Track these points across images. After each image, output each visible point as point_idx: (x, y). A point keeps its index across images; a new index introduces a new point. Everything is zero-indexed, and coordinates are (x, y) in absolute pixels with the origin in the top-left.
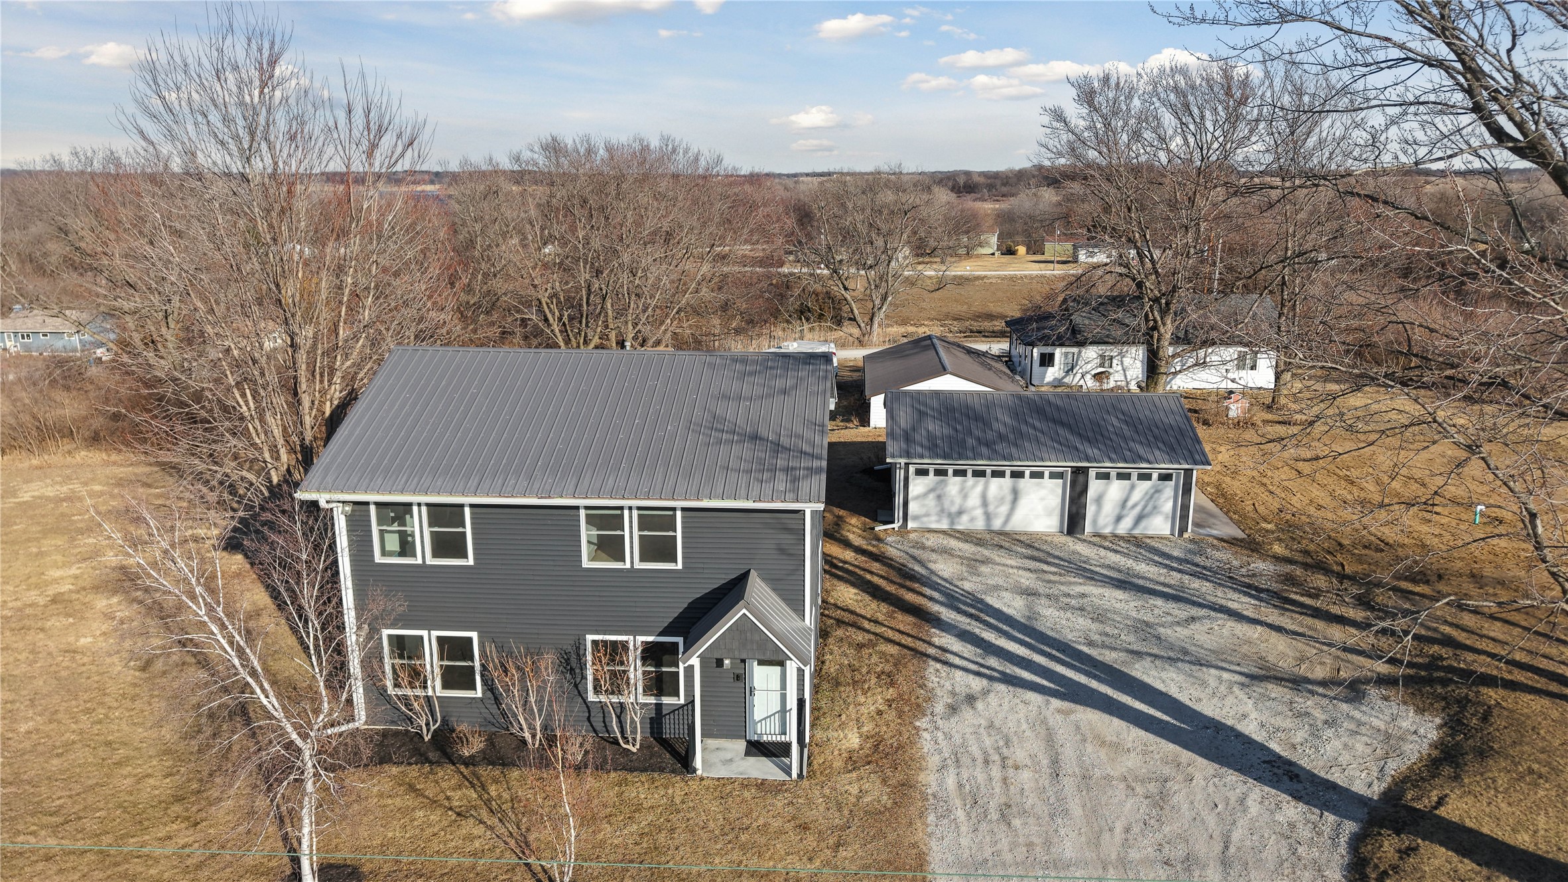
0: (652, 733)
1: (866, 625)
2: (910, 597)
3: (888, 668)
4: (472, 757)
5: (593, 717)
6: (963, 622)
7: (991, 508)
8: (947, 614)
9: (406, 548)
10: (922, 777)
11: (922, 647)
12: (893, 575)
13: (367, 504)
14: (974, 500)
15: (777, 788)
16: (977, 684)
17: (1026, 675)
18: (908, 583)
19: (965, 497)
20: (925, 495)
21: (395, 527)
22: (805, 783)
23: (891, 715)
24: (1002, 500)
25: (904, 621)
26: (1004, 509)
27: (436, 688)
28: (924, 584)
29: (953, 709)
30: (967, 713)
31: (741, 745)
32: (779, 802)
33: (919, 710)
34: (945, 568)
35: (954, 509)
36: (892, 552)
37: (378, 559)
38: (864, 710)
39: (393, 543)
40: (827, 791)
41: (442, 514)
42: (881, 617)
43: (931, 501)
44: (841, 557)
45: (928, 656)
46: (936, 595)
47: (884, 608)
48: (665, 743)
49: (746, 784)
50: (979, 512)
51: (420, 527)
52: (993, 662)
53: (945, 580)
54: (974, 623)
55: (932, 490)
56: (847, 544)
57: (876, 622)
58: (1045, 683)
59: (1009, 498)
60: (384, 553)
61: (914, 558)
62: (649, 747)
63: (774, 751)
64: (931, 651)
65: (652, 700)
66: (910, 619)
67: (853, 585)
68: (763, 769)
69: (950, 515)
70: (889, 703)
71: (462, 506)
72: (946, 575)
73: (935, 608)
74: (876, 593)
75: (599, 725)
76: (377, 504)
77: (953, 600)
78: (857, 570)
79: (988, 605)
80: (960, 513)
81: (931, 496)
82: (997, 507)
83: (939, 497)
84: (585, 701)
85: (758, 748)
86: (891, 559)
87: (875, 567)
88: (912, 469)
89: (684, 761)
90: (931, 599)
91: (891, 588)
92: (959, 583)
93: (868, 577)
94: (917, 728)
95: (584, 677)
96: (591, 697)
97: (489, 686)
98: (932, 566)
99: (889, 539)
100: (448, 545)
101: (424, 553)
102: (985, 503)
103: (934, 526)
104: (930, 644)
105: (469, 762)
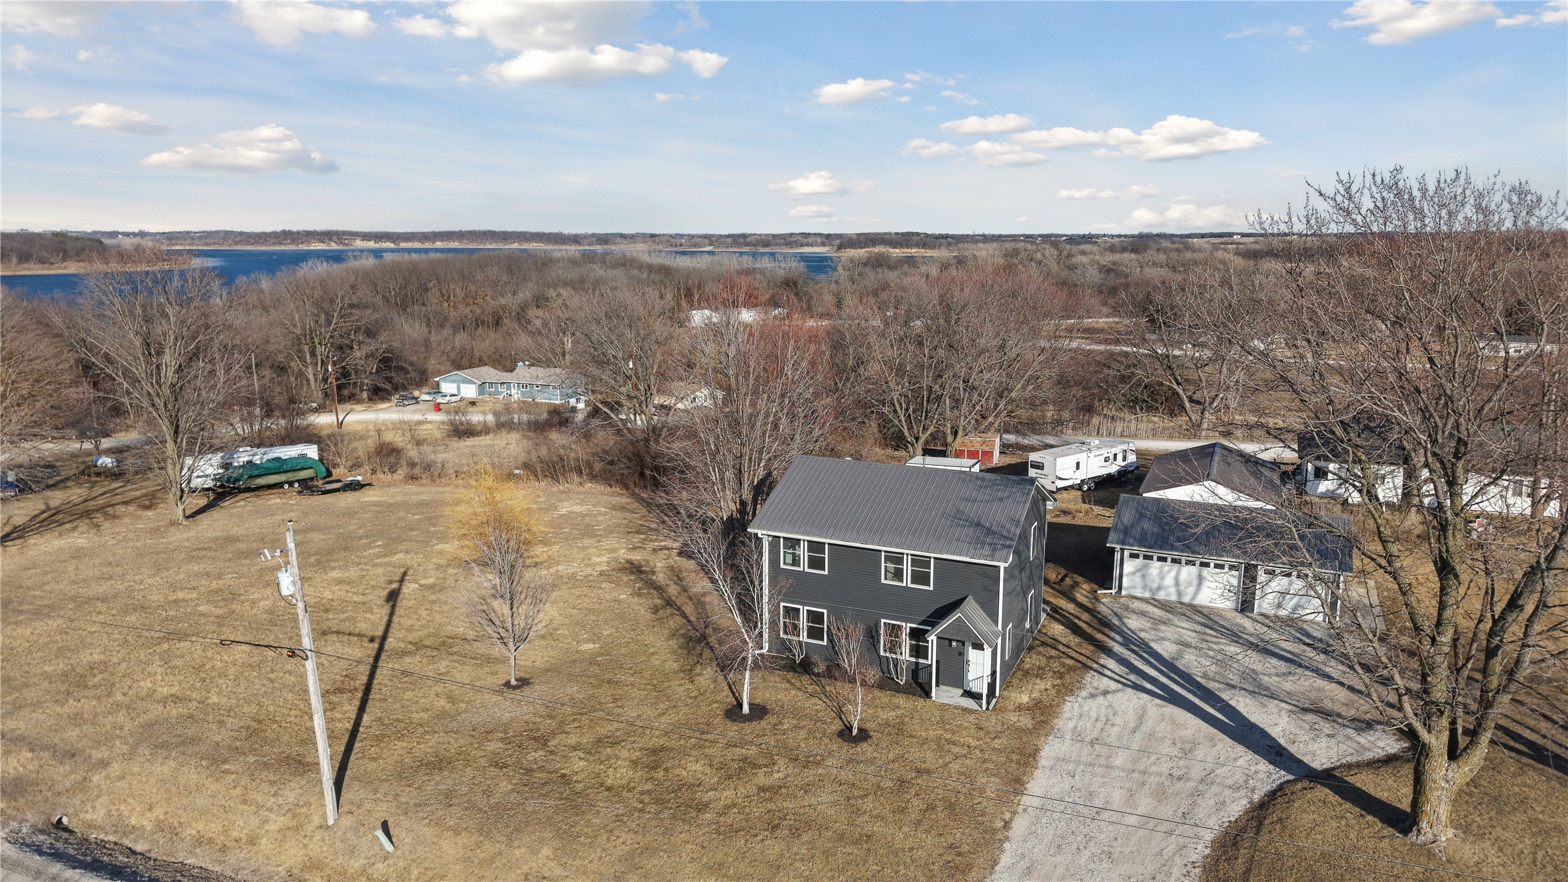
0: (913, 678)
1: (1060, 647)
2: (1099, 636)
3: (1062, 670)
4: (819, 673)
5: (882, 663)
6: (1126, 653)
7: (1182, 588)
8: (1118, 649)
9: (796, 562)
10: (1056, 721)
11: (1090, 663)
12: (1095, 623)
13: (779, 537)
14: (1169, 581)
15: (972, 712)
16: (1113, 685)
17: (1148, 686)
18: (1102, 628)
19: (1162, 578)
20: (1134, 573)
21: (791, 551)
22: (989, 713)
23: (1053, 692)
24: (1189, 584)
25: (1087, 649)
26: (1191, 590)
27: (804, 637)
28: (1112, 630)
29: (1093, 696)
30: (1100, 699)
31: (961, 691)
32: (971, 718)
33: (1071, 692)
34: (1133, 623)
35: (1155, 585)
36: (1102, 609)
37: (782, 566)
38: (1037, 687)
39: (789, 559)
40: (999, 717)
41: (815, 547)
42: (1072, 644)
43: (1138, 579)
44: (1064, 607)
45: (1091, 668)
46: (1118, 638)
47: (1078, 640)
48: (920, 685)
49: (956, 708)
50: (1173, 590)
51: (803, 552)
52: (1133, 677)
53: (1130, 629)
54: (1133, 655)
55: (1139, 570)
56: (1073, 600)
57: (1068, 647)
58: (1158, 691)
59: (1195, 582)
60: (785, 564)
61: (1116, 614)
62: (910, 684)
63: (976, 696)
64: (1095, 666)
65: (913, 659)
66: (1091, 648)
67: (1063, 624)
68: (970, 703)
69: (1151, 590)
70: (1054, 686)
71: (824, 543)
72: (1132, 627)
73: (1111, 643)
74: (1076, 630)
75: (885, 670)
76: (784, 538)
77: (1127, 642)
78: (1071, 617)
79: (1151, 648)
80: (1159, 588)
81: (1138, 574)
82: (1186, 587)
83: (1143, 576)
84: (879, 655)
85: (969, 694)
86: (1099, 613)
87: (1085, 616)
88: (1126, 553)
89: (927, 694)
90: (1112, 639)
91: (1089, 630)
92: (1138, 633)
93: (1076, 621)
94: (1065, 700)
95: (879, 642)
96: (882, 653)
97: (830, 640)
98: (1126, 621)
99: (1104, 600)
100: (816, 563)
101: (804, 566)
102: (1177, 584)
103: (1139, 595)
104: (1096, 663)
105: (818, 675)
